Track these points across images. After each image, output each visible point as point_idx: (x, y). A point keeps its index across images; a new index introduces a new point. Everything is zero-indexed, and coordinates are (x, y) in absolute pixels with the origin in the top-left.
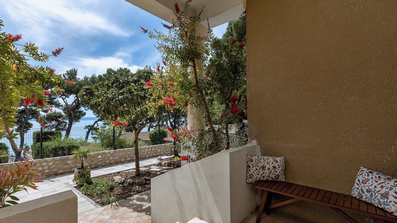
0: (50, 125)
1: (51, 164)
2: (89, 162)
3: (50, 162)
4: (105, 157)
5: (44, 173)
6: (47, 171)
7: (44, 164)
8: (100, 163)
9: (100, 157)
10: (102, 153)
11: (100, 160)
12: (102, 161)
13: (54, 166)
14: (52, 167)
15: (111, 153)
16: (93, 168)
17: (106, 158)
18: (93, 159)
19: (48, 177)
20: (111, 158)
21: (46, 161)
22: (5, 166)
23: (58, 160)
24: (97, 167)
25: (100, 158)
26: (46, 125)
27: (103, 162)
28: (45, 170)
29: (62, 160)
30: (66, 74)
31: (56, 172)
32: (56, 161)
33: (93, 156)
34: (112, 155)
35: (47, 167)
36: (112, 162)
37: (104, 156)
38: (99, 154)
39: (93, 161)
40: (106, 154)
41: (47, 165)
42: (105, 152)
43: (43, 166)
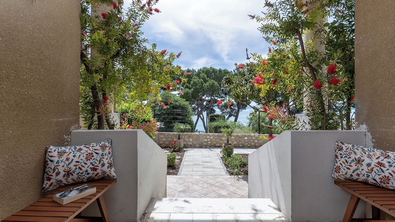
0: (226, 112)
1: (212, 138)
2: (238, 141)
3: (211, 136)
4: (250, 140)
5: (208, 143)
6: (209, 142)
7: (208, 137)
8: (246, 144)
9: (246, 138)
10: (248, 135)
11: (246, 141)
12: (248, 142)
13: (214, 140)
14: (212, 140)
15: (256, 136)
16: (241, 147)
17: (252, 141)
18: (240, 139)
19: (210, 147)
20: (256, 141)
21: (209, 135)
22: (188, 135)
23: (216, 135)
24: (244, 147)
25: (246, 140)
26: (224, 111)
27: (249, 144)
28: (208, 141)
29: (219, 136)
30: (235, 69)
31: (215, 144)
32: (215, 136)
33: (241, 137)
34: (257, 139)
35: (209, 140)
36: (257, 145)
37: (250, 138)
38: (246, 136)
39: (240, 141)
40: (252, 137)
41: (210, 138)
42: (251, 135)
43: (207, 139)
